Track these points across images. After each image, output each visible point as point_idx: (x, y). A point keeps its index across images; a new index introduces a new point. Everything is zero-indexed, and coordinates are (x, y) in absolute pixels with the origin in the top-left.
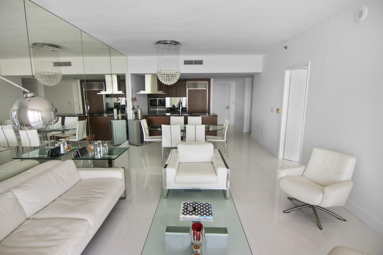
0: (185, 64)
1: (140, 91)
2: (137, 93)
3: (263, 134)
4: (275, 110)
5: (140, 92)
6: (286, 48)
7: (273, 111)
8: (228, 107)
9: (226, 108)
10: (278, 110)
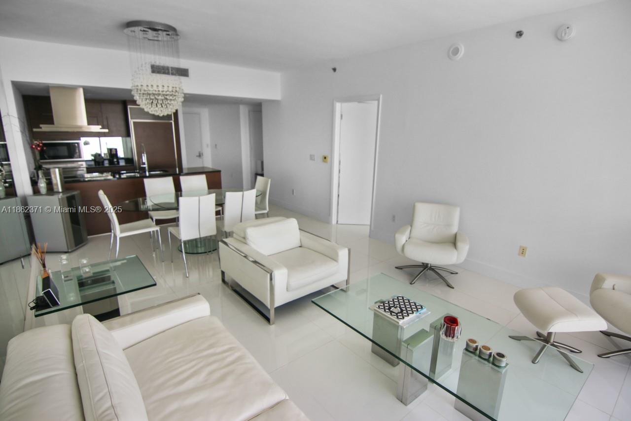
0: (153, 72)
1: (41, 126)
2: (35, 130)
3: (293, 194)
4: (319, 159)
5: (41, 128)
6: (334, 70)
7: (314, 160)
8: (200, 154)
9: (197, 156)
10: (325, 158)
